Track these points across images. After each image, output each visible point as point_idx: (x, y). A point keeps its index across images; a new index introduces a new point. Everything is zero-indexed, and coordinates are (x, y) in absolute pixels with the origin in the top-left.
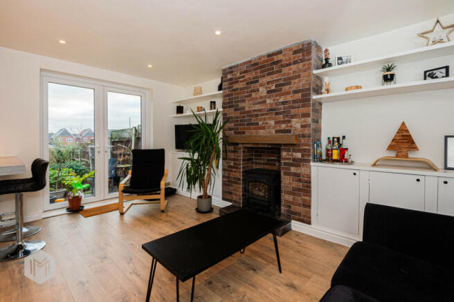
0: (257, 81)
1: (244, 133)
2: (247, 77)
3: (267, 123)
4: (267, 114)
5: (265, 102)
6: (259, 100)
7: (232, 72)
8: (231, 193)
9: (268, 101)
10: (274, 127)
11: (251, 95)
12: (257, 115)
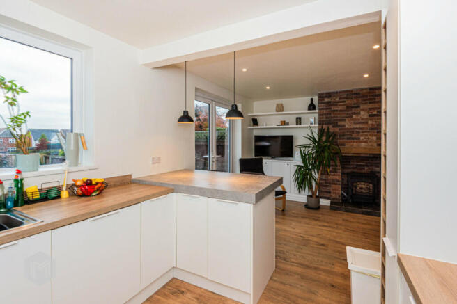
0: (359, 107)
1: (344, 145)
2: (346, 102)
3: (368, 138)
4: (369, 132)
5: (367, 123)
6: (361, 121)
7: (330, 97)
8: (330, 192)
9: (370, 122)
10: (376, 142)
11: (352, 117)
12: (359, 132)
